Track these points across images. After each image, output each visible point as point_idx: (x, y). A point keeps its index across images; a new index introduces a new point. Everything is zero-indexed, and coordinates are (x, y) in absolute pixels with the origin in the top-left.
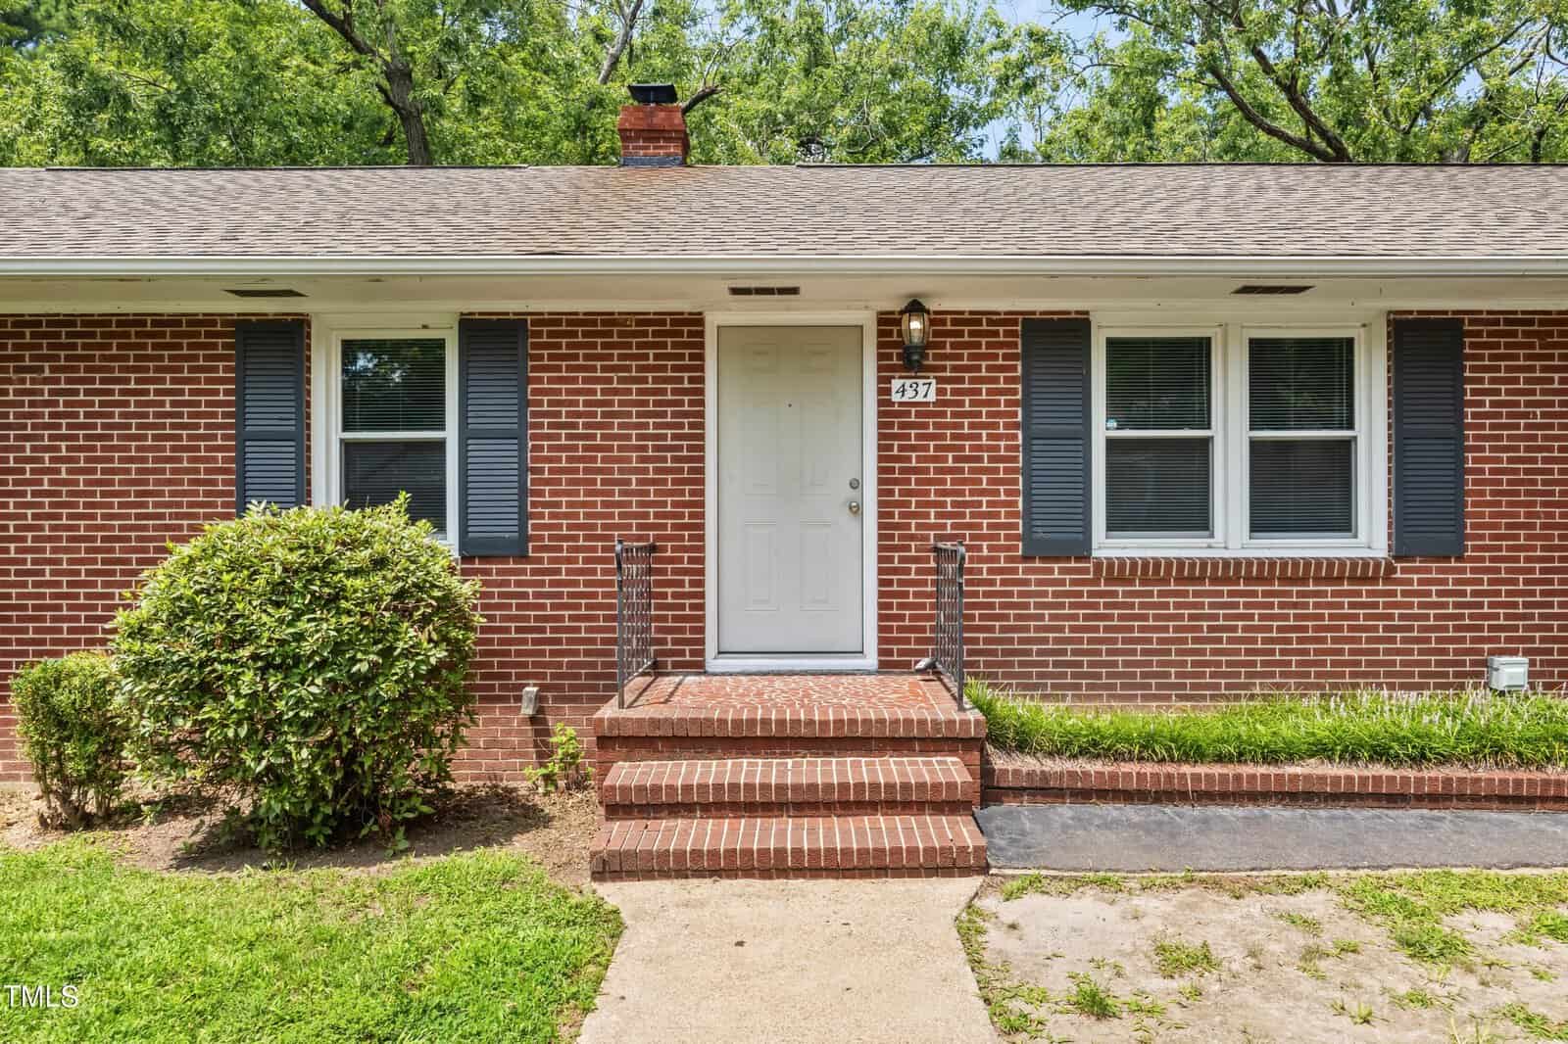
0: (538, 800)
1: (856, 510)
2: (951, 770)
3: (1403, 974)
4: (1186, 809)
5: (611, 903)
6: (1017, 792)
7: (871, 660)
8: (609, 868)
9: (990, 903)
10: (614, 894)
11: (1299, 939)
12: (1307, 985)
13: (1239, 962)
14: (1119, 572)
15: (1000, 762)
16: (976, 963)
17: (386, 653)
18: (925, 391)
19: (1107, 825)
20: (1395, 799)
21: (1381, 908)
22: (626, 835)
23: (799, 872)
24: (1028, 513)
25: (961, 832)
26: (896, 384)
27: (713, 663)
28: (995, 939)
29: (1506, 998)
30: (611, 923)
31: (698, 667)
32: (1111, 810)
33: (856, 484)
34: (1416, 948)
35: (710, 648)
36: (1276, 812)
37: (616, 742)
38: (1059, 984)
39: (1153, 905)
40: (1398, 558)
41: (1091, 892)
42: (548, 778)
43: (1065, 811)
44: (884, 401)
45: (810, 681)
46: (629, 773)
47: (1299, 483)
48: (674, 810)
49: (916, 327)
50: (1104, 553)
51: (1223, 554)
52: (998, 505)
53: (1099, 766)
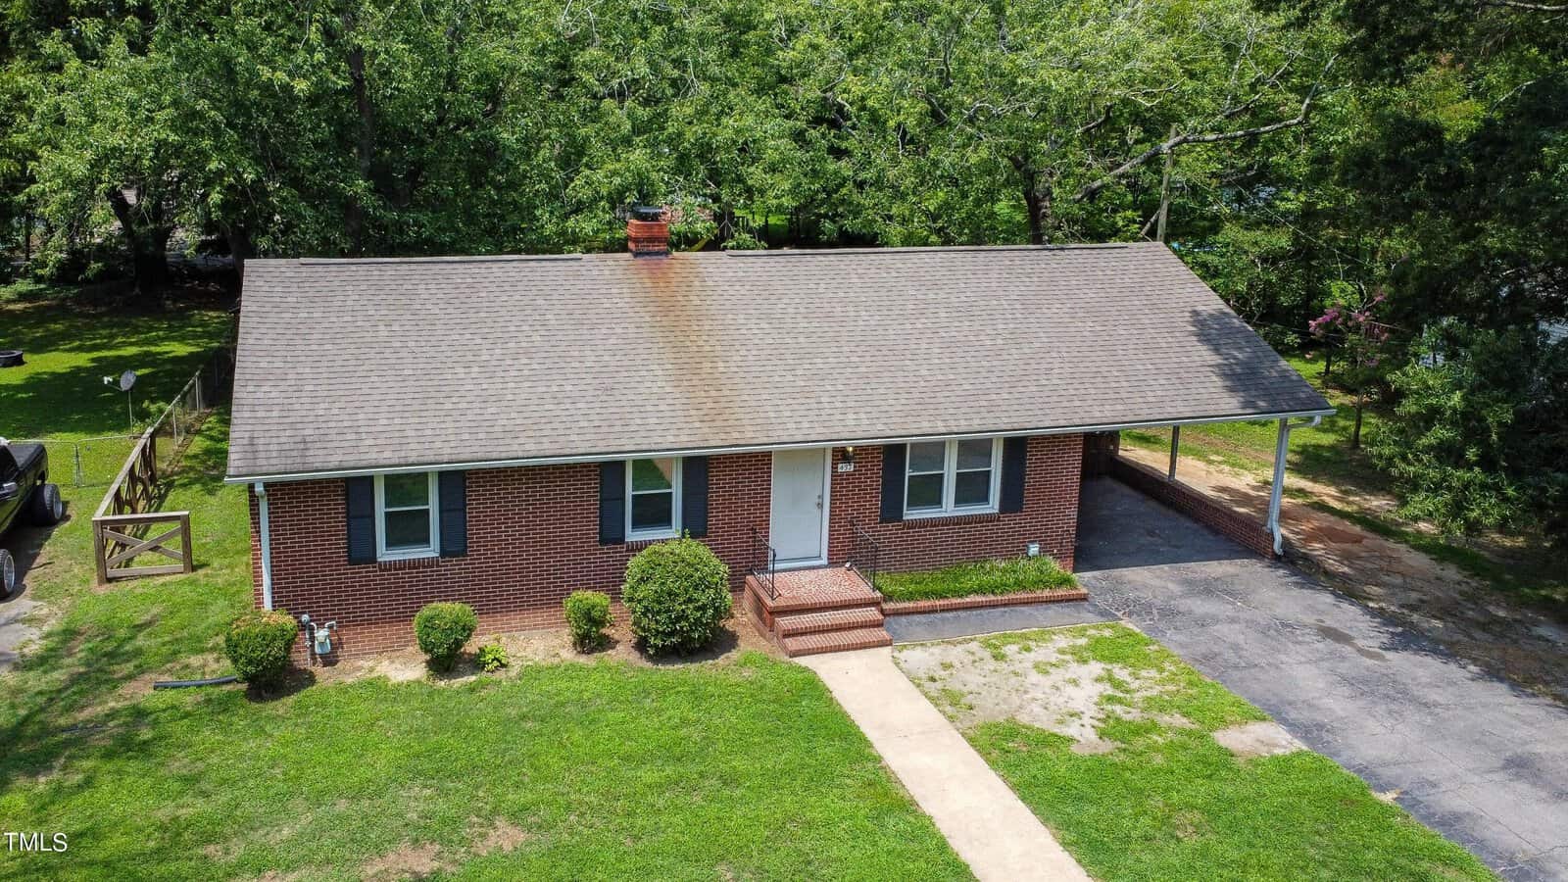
1: (820, 506)
2: (872, 613)
3: (992, 664)
4: (937, 615)
5: (803, 665)
6: (893, 616)
7: (824, 561)
8: (795, 654)
9: (897, 654)
10: (803, 662)
11: (971, 658)
12: (972, 669)
13: (959, 666)
14: (912, 524)
16: (903, 672)
18: (850, 468)
19: (919, 624)
21: (989, 646)
22: (794, 644)
23: (844, 650)
24: (882, 508)
25: (882, 634)
26: (839, 466)
28: (904, 665)
29: (1012, 668)
30: (810, 670)
31: (768, 570)
32: (917, 618)
33: (821, 497)
34: (995, 657)
36: (962, 614)
37: (775, 613)
38: (923, 675)
39: (936, 650)
40: (1001, 513)
41: (919, 648)
43: (903, 619)
44: (834, 472)
45: (809, 575)
46: (785, 622)
47: (972, 488)
48: (802, 634)
49: (851, 449)
50: (907, 518)
51: (944, 515)
52: (872, 505)
53: (914, 604)
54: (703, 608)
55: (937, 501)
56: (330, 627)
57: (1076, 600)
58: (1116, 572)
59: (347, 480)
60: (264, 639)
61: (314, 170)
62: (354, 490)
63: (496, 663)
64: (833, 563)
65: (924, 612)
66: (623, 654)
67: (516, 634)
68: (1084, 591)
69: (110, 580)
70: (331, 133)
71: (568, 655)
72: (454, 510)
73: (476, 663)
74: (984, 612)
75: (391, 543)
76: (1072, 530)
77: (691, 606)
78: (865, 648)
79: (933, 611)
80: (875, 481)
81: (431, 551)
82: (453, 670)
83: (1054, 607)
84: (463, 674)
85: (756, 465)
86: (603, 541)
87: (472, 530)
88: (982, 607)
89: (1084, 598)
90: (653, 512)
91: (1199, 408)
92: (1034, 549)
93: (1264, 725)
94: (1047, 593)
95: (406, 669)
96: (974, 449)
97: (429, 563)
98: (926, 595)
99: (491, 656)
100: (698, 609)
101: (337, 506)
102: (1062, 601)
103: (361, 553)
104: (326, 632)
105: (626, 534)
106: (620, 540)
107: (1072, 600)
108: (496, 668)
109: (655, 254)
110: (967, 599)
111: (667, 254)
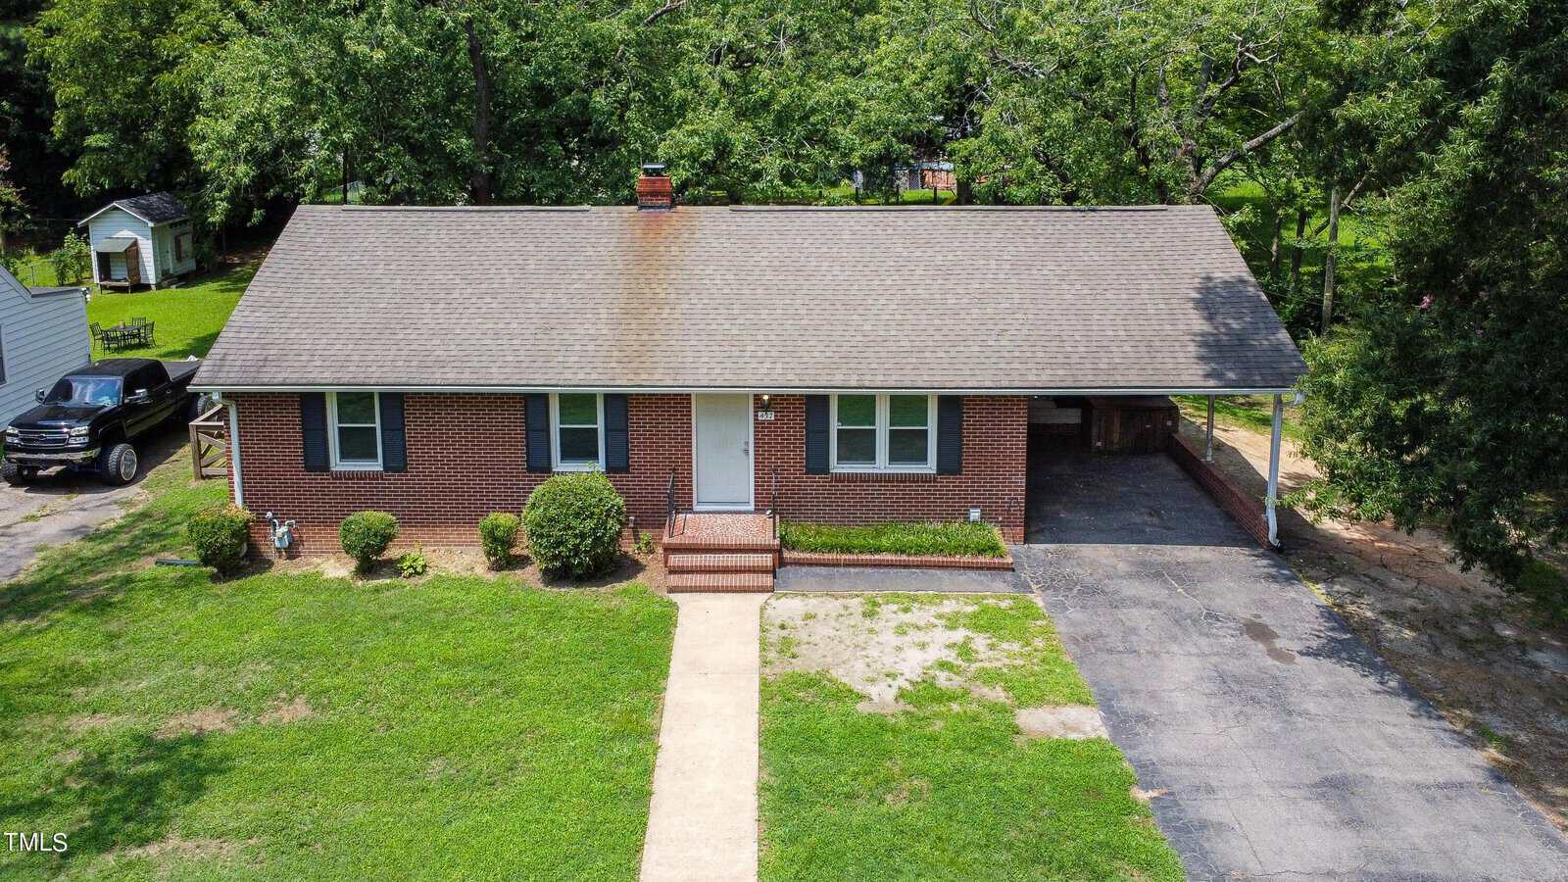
0: (637, 557)
1: (747, 452)
2: (767, 560)
3: (856, 620)
5: (674, 601)
6: (791, 564)
7: (752, 507)
8: (672, 590)
9: (772, 601)
10: (676, 597)
11: (841, 612)
13: (822, 617)
14: (840, 478)
15: (787, 554)
16: (761, 617)
17: (605, 529)
18: (771, 416)
19: (815, 575)
20: (906, 566)
21: (869, 603)
22: (675, 580)
23: (723, 591)
24: (807, 459)
25: (767, 579)
26: (760, 414)
27: (696, 508)
28: (769, 611)
30: (674, 606)
31: (690, 510)
32: (817, 569)
33: (747, 443)
35: (695, 502)
36: (869, 570)
37: (670, 550)
38: (778, 622)
40: (938, 474)
42: (639, 548)
44: (756, 419)
45: (728, 518)
46: (675, 560)
47: (906, 445)
48: (688, 572)
49: (766, 398)
50: (835, 471)
51: (878, 471)
52: (798, 455)
53: (817, 556)
54: (583, 536)
55: (870, 457)
56: (290, 525)
57: (998, 568)
58: (1072, 547)
59: (302, 395)
60: (213, 527)
61: (420, 130)
62: (310, 404)
63: (411, 570)
64: (758, 510)
65: (825, 565)
66: (530, 575)
67: (454, 548)
68: (1009, 560)
69: (203, 478)
70: (443, 96)
71: (481, 570)
72: (394, 430)
73: (393, 567)
74: (893, 571)
75: (345, 455)
76: (1021, 499)
77: (570, 532)
78: (745, 591)
79: (836, 564)
80: (797, 431)
81: (376, 466)
82: (376, 573)
83: (971, 574)
84: (383, 577)
85: (676, 405)
86: (531, 469)
87: (411, 450)
88: (892, 566)
89: (1010, 568)
90: (579, 446)
91: (1156, 378)
92: (975, 514)
93: (1083, 709)
94: (967, 558)
95: (337, 568)
96: (907, 406)
97: (375, 476)
98: (831, 549)
99: (408, 564)
100: (575, 536)
101: (294, 416)
102: (981, 568)
103: (316, 461)
104: (284, 529)
105: (554, 464)
106: (547, 470)
107: (994, 568)
108: (411, 574)
109: (659, 207)
110: (877, 557)
111: (671, 207)
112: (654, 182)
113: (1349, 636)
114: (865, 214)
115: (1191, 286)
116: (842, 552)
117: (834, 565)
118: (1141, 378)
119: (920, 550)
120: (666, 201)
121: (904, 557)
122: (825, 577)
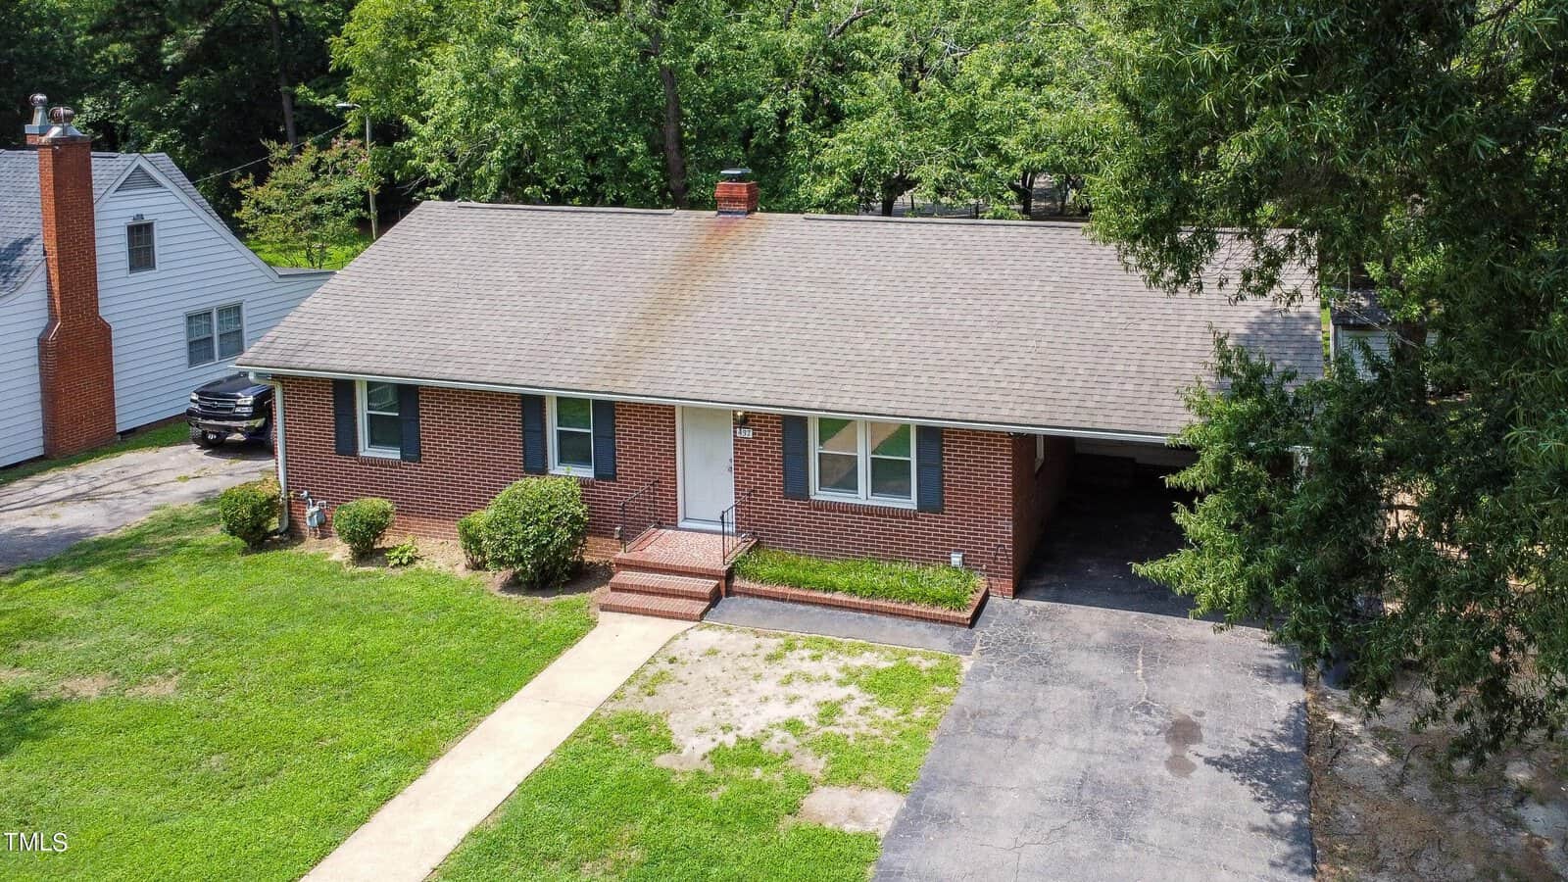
1: (731, 470)
2: (710, 586)
5: (597, 619)
6: (740, 593)
7: (733, 529)
8: (604, 608)
9: (693, 631)
10: (601, 616)
11: (749, 651)
12: (729, 661)
13: (723, 655)
14: (820, 506)
15: (735, 583)
16: (663, 648)
18: (748, 434)
20: (857, 609)
21: (785, 645)
22: (612, 598)
23: (652, 615)
24: (785, 482)
26: (737, 430)
27: (681, 524)
28: (678, 642)
30: (594, 624)
31: (675, 527)
33: (731, 460)
34: (770, 657)
35: (680, 518)
36: (818, 609)
38: (674, 655)
39: (734, 636)
40: (920, 510)
41: (723, 631)
44: (735, 436)
45: (703, 538)
46: (622, 576)
47: (887, 475)
49: (740, 414)
50: (817, 498)
51: (858, 502)
52: (775, 478)
53: (767, 588)
55: (851, 486)
56: (322, 505)
57: (954, 623)
59: (336, 381)
62: (340, 391)
63: (397, 561)
64: (735, 532)
68: (967, 614)
71: (459, 567)
72: (410, 420)
73: (383, 556)
76: (1008, 547)
78: (674, 618)
80: (775, 451)
81: (397, 455)
82: (368, 560)
83: (922, 626)
84: (372, 564)
85: (660, 416)
86: (527, 469)
87: (425, 441)
88: (843, 607)
92: (956, 559)
93: (891, 796)
94: (922, 608)
98: (781, 581)
99: (396, 554)
101: (328, 400)
102: (936, 621)
103: (346, 444)
104: (316, 509)
105: (550, 467)
106: (542, 471)
107: (949, 622)
108: (396, 565)
109: (737, 213)
110: (828, 596)
111: (749, 213)
112: (732, 187)
113: (1294, 749)
114: (934, 227)
115: (1244, 320)
116: (791, 587)
117: (777, 599)
118: (1125, 421)
119: (874, 593)
120: (744, 207)
121: (856, 599)
122: (764, 611)
